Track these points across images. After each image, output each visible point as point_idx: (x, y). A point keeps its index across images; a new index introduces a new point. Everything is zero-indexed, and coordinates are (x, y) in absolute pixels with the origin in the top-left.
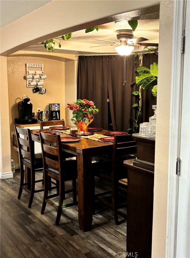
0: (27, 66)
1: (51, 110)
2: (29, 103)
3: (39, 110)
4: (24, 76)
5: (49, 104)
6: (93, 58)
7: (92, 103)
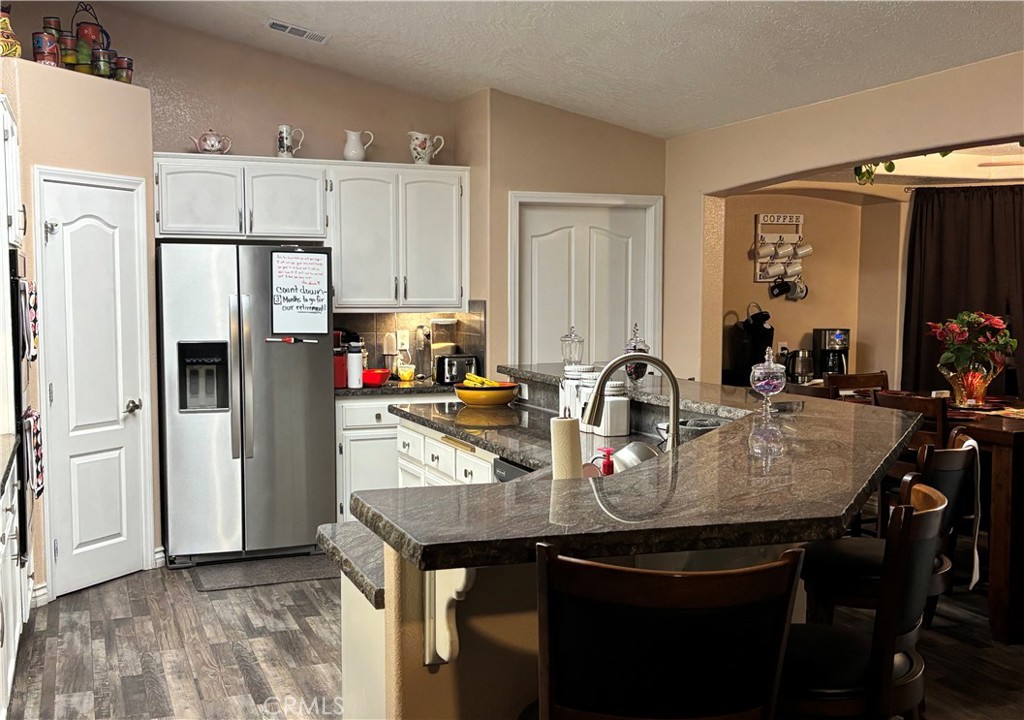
0: (761, 221)
1: (823, 348)
2: (767, 325)
3: (783, 349)
4: (748, 249)
5: (814, 330)
6: (963, 194)
7: (999, 322)
